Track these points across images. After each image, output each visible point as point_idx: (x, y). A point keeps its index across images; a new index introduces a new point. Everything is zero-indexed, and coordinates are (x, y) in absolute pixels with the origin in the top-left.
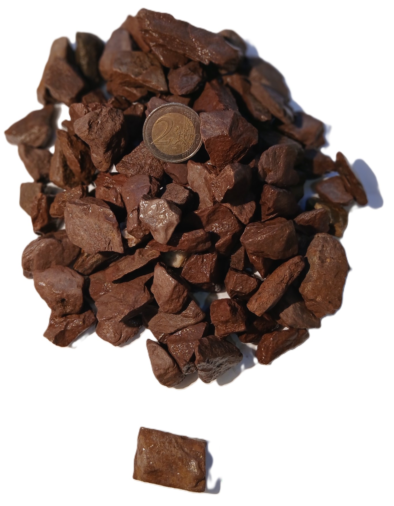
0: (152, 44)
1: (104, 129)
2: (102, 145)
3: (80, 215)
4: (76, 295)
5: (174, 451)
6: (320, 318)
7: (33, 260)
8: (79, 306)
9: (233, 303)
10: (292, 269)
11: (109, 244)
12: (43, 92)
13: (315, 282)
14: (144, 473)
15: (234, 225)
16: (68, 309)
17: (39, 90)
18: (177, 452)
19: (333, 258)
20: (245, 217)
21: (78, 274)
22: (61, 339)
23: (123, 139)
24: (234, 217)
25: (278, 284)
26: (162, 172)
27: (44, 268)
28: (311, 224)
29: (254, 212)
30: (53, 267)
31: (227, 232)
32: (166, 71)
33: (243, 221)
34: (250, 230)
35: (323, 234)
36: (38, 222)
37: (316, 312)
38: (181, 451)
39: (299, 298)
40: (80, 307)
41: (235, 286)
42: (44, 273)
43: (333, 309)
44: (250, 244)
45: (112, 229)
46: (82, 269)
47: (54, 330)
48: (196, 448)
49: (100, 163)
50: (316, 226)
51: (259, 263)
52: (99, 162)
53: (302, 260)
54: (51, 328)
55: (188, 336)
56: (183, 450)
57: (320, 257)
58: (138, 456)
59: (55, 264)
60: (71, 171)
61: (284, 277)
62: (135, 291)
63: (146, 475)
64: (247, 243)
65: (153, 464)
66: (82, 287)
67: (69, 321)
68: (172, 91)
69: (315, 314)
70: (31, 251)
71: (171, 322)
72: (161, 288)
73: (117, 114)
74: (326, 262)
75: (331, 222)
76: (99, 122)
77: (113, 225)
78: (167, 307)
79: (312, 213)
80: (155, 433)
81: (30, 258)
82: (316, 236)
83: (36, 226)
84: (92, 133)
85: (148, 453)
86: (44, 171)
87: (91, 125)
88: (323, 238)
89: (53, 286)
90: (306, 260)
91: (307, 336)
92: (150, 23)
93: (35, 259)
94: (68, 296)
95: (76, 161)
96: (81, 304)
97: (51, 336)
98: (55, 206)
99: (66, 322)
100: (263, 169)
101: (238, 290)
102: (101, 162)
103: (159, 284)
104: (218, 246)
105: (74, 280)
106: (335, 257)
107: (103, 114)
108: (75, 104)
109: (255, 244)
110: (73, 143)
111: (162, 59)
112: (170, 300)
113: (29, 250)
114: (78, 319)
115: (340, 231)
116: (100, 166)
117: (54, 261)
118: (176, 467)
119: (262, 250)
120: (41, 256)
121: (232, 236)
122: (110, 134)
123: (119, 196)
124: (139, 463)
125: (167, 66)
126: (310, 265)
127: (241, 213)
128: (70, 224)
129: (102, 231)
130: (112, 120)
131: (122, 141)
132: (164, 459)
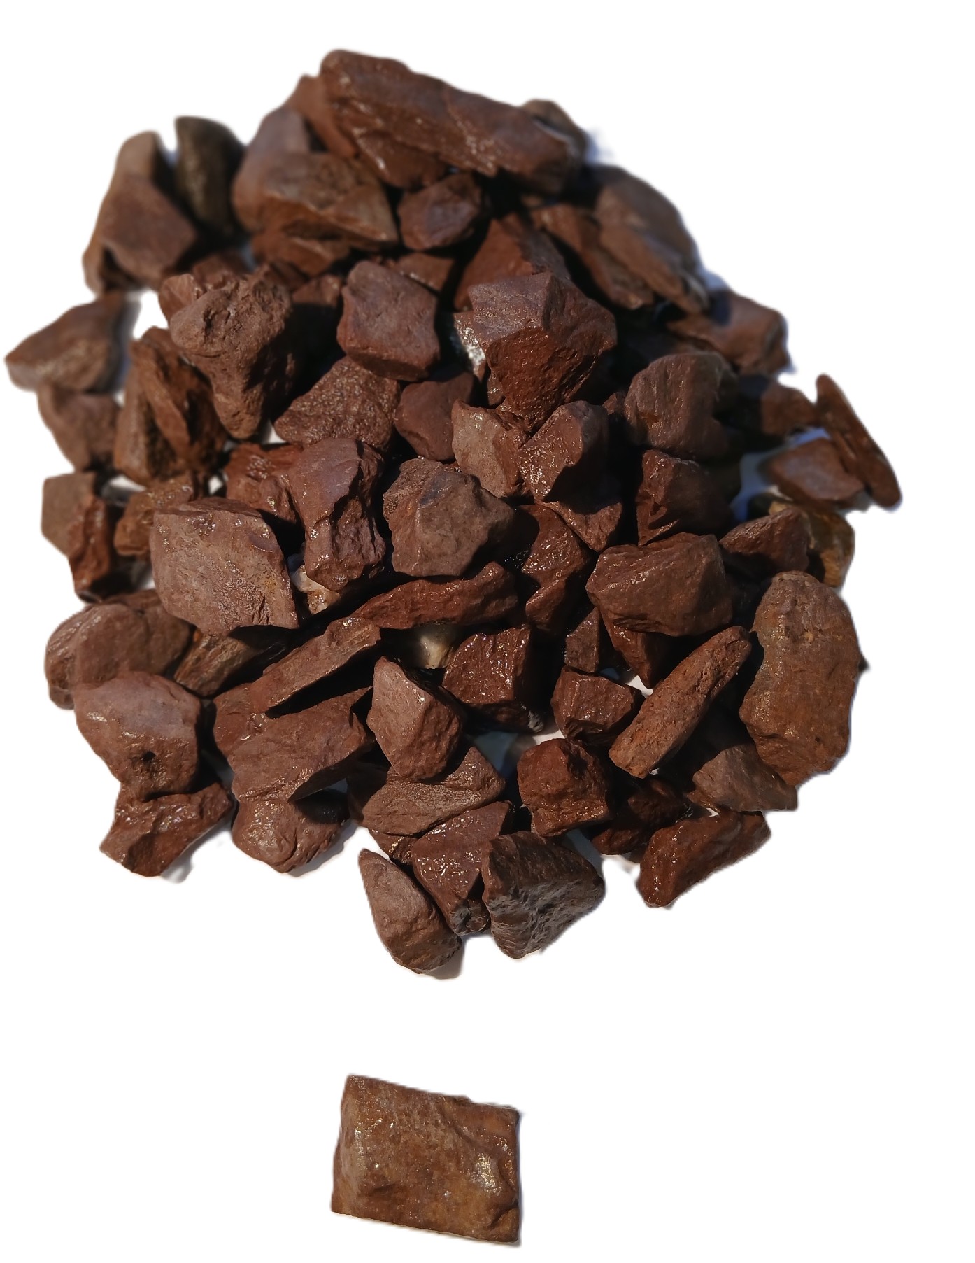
0: (357, 131)
1: (244, 329)
2: (239, 368)
3: (187, 540)
4: (179, 741)
5: (436, 1134)
6: (796, 787)
7: (73, 657)
8: (188, 771)
9: (573, 748)
10: (720, 657)
11: (262, 607)
12: (97, 259)
13: (777, 691)
14: (359, 1195)
15: (571, 553)
16: (162, 780)
17: (87, 257)
18: (443, 1138)
19: (820, 631)
20: (596, 532)
21: (184, 691)
22: (144, 857)
23: (290, 356)
24: (571, 533)
25: (683, 695)
26: (387, 432)
27: (102, 679)
28: (761, 549)
29: (619, 520)
30: (122, 677)
31: (553, 571)
32: (393, 196)
33: (592, 542)
34: (609, 563)
35: (794, 572)
36: (85, 567)
37: (785, 770)
38: (453, 1135)
39: (741, 734)
40: (192, 772)
41: (578, 708)
42: (101, 691)
43: (826, 758)
44: (611, 596)
45: (268, 569)
46: (196, 680)
47: (127, 833)
48: (489, 1126)
49: (234, 416)
50: (774, 556)
51: (636, 646)
52: (232, 414)
53: (742, 636)
54: (120, 830)
55: (462, 837)
56: (460, 1133)
57: (787, 629)
58: (343, 1150)
59: (127, 669)
60: (166, 443)
61: (699, 677)
62: (328, 724)
63: (365, 1200)
64: (602, 595)
65: (380, 1168)
66: (195, 721)
67: (163, 810)
68: (409, 242)
69: (783, 776)
70: (68, 637)
71: (419, 803)
72: (392, 716)
73: (274, 295)
74: (803, 640)
75: (812, 546)
76: (232, 315)
77: (270, 557)
78: (409, 763)
79: (764, 522)
80: (385, 1090)
81: (66, 654)
82: (777, 579)
83: (82, 577)
84: (214, 340)
85: (369, 1140)
86: (101, 447)
87: (210, 321)
88: (793, 581)
89: (121, 720)
90: (754, 639)
91: (764, 833)
92: (353, 80)
93: (78, 657)
94: (159, 744)
95: (178, 414)
96: (192, 766)
97: (119, 849)
98: (127, 524)
99: (157, 813)
100: (638, 415)
101: (586, 717)
102: (239, 412)
103: (387, 706)
104: (533, 606)
105: (174, 705)
106: (827, 627)
107: (241, 294)
108: (173, 279)
109: (623, 595)
110: (170, 373)
111: (382, 165)
112: (416, 745)
113: (64, 634)
114: (186, 805)
115: (837, 569)
116: (236, 425)
117: (126, 663)
118: (442, 1177)
119: (641, 609)
120: (93, 647)
121: (566, 580)
122: (258, 341)
123: (285, 496)
124: (345, 1168)
125: (396, 181)
126: (765, 650)
127: (587, 523)
128: (164, 564)
129: (242, 575)
130: (263, 309)
131: (289, 361)
132: (411, 1157)
